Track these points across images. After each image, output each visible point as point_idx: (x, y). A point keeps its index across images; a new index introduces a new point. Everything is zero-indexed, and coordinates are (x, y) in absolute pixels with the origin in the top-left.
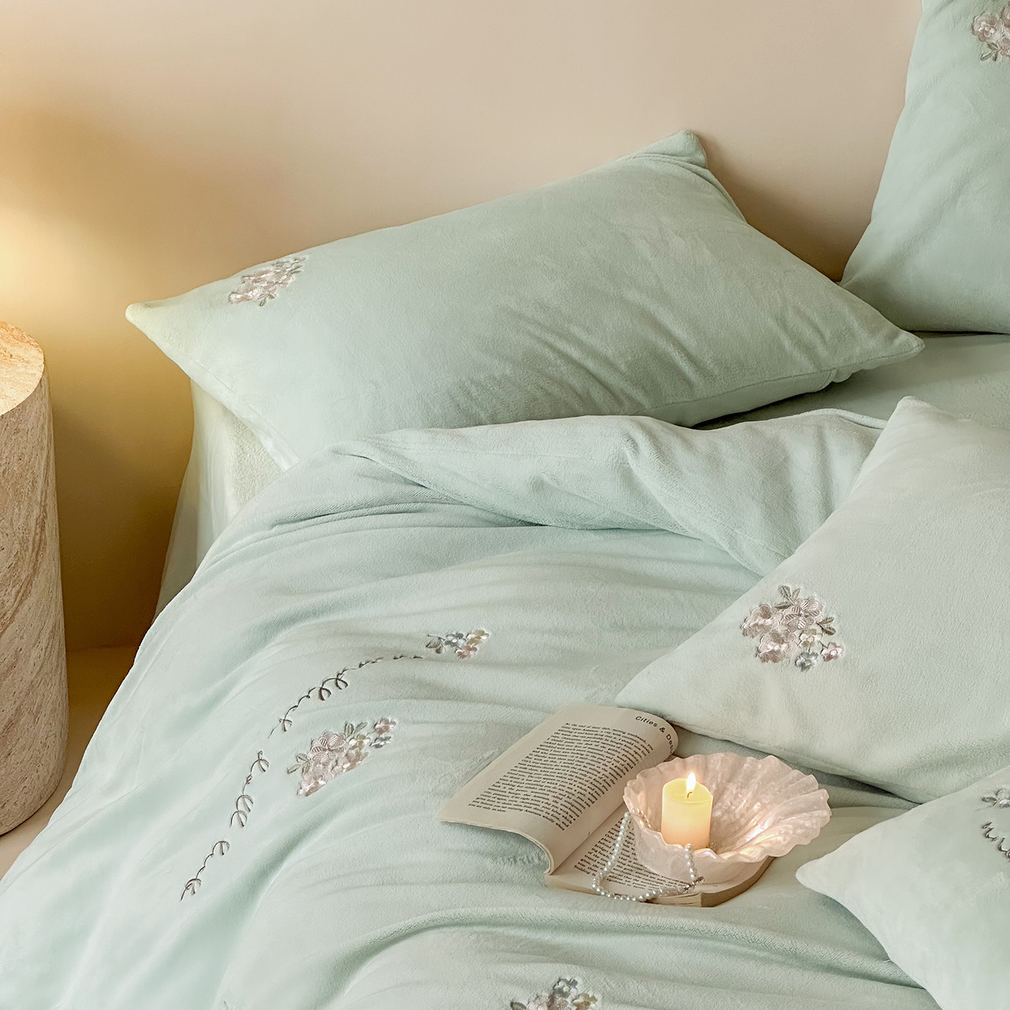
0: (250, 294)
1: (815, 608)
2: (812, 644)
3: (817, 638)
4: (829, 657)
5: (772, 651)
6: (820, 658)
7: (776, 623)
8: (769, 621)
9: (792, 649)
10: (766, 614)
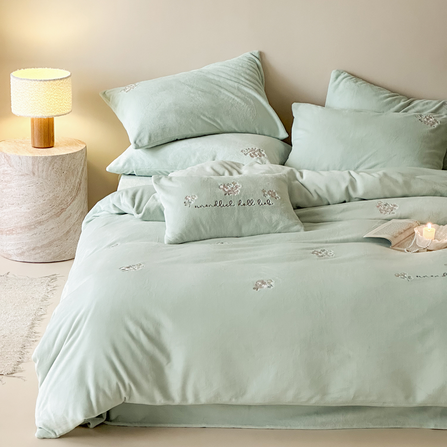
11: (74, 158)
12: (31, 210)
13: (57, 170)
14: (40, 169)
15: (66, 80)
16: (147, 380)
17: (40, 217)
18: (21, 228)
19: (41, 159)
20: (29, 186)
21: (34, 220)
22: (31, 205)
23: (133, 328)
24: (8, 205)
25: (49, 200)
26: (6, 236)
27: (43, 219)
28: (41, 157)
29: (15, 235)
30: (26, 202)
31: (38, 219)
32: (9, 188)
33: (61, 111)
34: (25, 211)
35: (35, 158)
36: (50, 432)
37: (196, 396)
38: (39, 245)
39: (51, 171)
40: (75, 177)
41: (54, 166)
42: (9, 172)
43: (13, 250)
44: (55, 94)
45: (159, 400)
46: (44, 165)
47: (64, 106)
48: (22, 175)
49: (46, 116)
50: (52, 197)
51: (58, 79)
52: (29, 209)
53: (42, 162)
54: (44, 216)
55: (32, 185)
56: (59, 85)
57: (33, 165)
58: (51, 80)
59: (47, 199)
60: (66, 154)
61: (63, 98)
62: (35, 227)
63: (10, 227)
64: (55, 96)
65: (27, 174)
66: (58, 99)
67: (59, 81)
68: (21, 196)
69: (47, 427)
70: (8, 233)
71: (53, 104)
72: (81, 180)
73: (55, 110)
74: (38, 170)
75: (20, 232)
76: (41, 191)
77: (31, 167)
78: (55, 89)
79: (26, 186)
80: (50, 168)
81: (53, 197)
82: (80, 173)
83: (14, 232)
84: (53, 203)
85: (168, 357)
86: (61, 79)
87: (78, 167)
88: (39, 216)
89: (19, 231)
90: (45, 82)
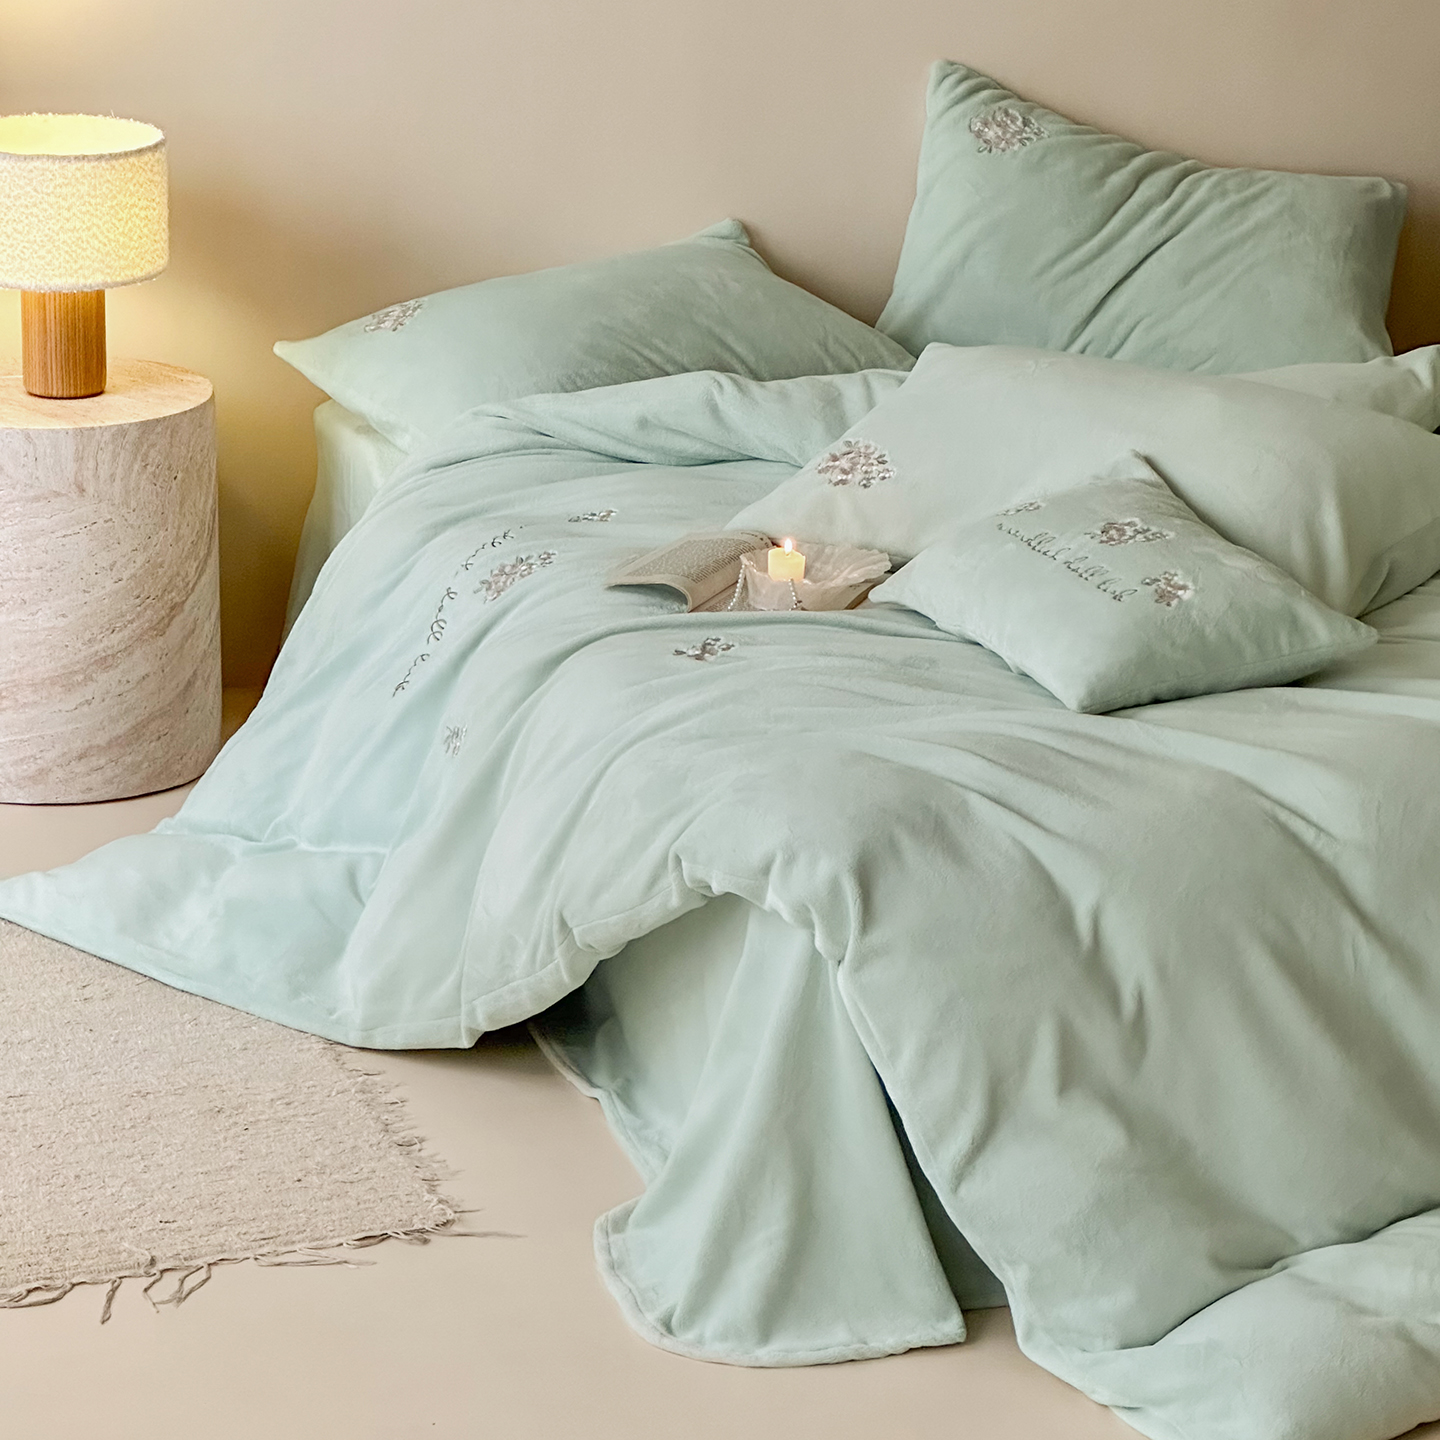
0: (382, 325)
1: (871, 450)
2: (871, 472)
3: (874, 468)
4: (884, 478)
5: (841, 480)
6: (877, 479)
7: (844, 463)
8: (837, 463)
9: (859, 476)
10: (835, 458)
12: (71, 617)
13: (157, 471)
14: (104, 472)
17: (106, 642)
18: (35, 686)
19: (107, 436)
20: (65, 536)
21: (83, 653)
22: (74, 601)
25: (132, 577)
27: (113, 647)
28: (105, 428)
29: (10, 712)
30: (54, 592)
31: (96, 647)
34: (51, 625)
38: (101, 739)
39: (139, 474)
41: (147, 456)
46: (115, 456)
50: (141, 568)
52: (63, 616)
53: (111, 447)
54: (116, 638)
55: (77, 529)
57: (79, 459)
59: (125, 575)
62: (88, 679)
74: (96, 476)
75: (32, 699)
76: (107, 548)
77: (71, 467)
79: (54, 536)
80: (136, 467)
81: (147, 565)
84: (146, 587)
88: (99, 637)
89: (25, 696)
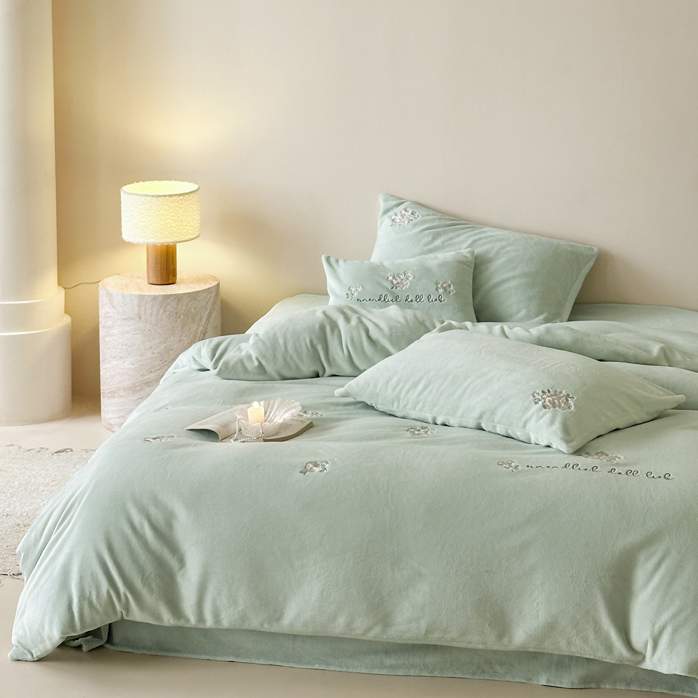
11: (195, 299)
12: (136, 365)
13: (171, 314)
14: (148, 312)
15: (187, 196)
16: (151, 590)
17: (148, 376)
18: (124, 389)
19: (150, 299)
20: (134, 334)
21: (140, 379)
22: (137, 359)
23: (137, 518)
24: (109, 358)
25: (159, 353)
26: (108, 399)
27: (151, 378)
28: (150, 295)
29: (117, 398)
30: (130, 355)
31: (144, 378)
32: (111, 336)
33: (180, 237)
34: (129, 367)
35: (142, 297)
36: (26, 652)
37: (217, 616)
39: (162, 314)
40: (197, 324)
41: (166, 308)
42: (111, 314)
43: (115, 418)
44: (171, 214)
45: (167, 619)
46: (152, 306)
47: (185, 230)
48: (125, 319)
49: (159, 243)
50: (163, 350)
51: (176, 195)
52: (134, 364)
53: (151, 303)
54: (152, 375)
55: (138, 332)
56: (177, 203)
57: (139, 306)
58: (166, 196)
59: (156, 352)
60: (184, 294)
61: (183, 219)
62: (142, 389)
63: (112, 388)
64: (172, 216)
65: (132, 318)
66: (176, 221)
67: (177, 197)
68: (125, 347)
69: (23, 646)
70: (109, 395)
71: (168, 227)
72: (206, 329)
73: (171, 235)
74: (145, 313)
75: (124, 394)
76: (149, 341)
77: (136, 309)
78: (172, 208)
79: (130, 334)
80: (161, 311)
81: (166, 349)
82: (204, 320)
83: (116, 395)
84: (165, 357)
85: (182, 561)
86: (180, 195)
87: (201, 310)
88: (146, 374)
89: (122, 393)
90: (159, 198)
